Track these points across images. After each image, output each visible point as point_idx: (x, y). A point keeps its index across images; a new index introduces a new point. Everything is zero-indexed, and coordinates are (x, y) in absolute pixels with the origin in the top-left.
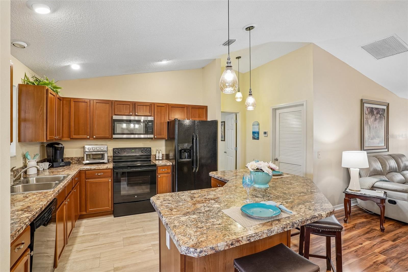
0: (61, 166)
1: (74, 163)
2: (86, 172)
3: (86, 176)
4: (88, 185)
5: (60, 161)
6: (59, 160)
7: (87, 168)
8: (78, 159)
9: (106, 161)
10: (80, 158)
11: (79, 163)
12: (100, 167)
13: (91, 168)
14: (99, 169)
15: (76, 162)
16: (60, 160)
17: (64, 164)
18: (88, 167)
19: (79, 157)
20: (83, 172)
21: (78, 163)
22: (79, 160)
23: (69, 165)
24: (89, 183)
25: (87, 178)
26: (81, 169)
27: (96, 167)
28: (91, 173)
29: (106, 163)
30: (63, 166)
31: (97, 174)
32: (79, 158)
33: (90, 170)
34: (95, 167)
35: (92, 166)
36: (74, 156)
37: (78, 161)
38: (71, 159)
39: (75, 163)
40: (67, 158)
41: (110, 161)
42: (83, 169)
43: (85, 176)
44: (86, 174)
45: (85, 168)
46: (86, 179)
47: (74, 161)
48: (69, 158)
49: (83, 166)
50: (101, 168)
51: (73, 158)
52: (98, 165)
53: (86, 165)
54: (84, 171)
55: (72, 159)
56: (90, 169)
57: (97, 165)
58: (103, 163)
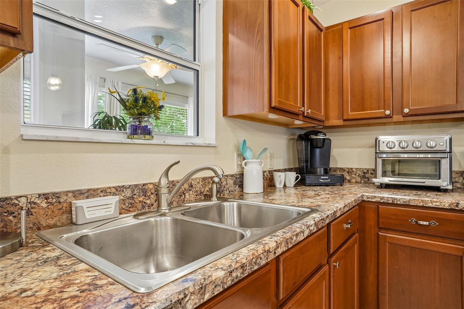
0: (320, 185)
1: (354, 181)
2: (380, 208)
3: (380, 220)
4: (387, 249)
5: (321, 172)
6: (318, 170)
7: (382, 198)
8: (364, 173)
9: (445, 184)
10: (368, 171)
11: (365, 182)
12: (426, 199)
13: (394, 199)
14: (421, 204)
15: (359, 179)
16: (321, 170)
17: (329, 180)
18: (387, 195)
19: (366, 168)
20: (370, 206)
21: (362, 181)
22: (367, 175)
23: (341, 185)
24: (389, 243)
25: (381, 226)
26: (365, 199)
27: (412, 198)
28: (395, 215)
29: (446, 191)
30: (327, 185)
31: (414, 220)
32: (365, 171)
33: (393, 204)
34: (407, 198)
35: (399, 193)
36: (354, 164)
37: (364, 177)
38: (348, 172)
39: (356, 182)
40: (341, 168)
41: (459, 186)
42: (370, 200)
43: (376, 218)
44: (380, 214)
45: (375, 197)
46: (380, 229)
47: (354, 178)
48: (345, 170)
49: (372, 190)
50: (430, 205)
51: (352, 169)
52: (419, 193)
53: (380, 190)
54: (374, 206)
55: (350, 171)
56: (390, 202)
57: (414, 192)
58: (437, 189)
